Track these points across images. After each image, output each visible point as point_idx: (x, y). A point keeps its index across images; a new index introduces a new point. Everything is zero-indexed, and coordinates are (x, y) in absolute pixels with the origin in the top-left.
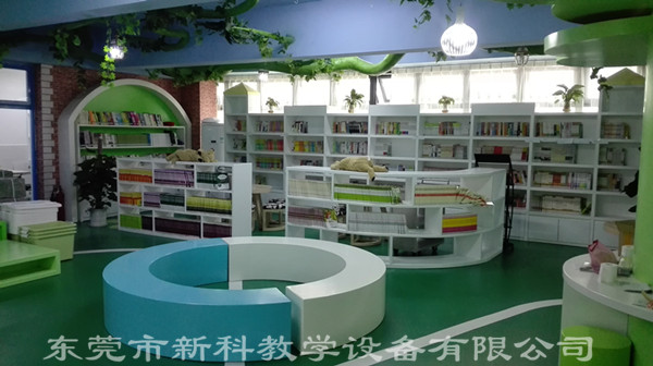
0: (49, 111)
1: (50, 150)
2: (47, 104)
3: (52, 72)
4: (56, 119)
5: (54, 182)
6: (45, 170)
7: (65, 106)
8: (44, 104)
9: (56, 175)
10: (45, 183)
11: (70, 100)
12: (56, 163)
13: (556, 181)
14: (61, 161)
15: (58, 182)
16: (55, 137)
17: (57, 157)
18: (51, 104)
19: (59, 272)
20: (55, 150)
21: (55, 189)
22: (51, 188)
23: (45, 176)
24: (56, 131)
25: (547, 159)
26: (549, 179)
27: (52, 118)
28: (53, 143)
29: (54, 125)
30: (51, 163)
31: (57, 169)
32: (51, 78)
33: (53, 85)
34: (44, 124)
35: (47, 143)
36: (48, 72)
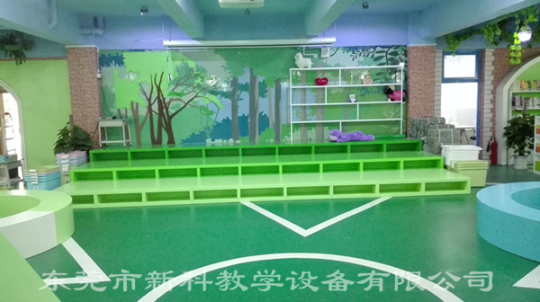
0: (490, 82)
1: (489, 111)
2: (489, 78)
3: (494, 54)
4: (495, 88)
5: (491, 134)
6: (485, 125)
7: (503, 78)
8: (486, 78)
9: (493, 129)
10: (484, 134)
11: (507, 73)
12: (493, 120)
14: (497, 118)
15: (494, 134)
16: (493, 101)
17: (494, 116)
18: (492, 78)
19: (469, 192)
20: (493, 110)
21: (491, 139)
22: (489, 139)
23: (484, 130)
24: (494, 97)
27: (492, 87)
28: (491, 106)
29: (494, 92)
30: (489, 120)
31: (494, 124)
32: (493, 58)
33: (494, 63)
34: (486, 92)
35: (487, 106)
36: (491, 54)
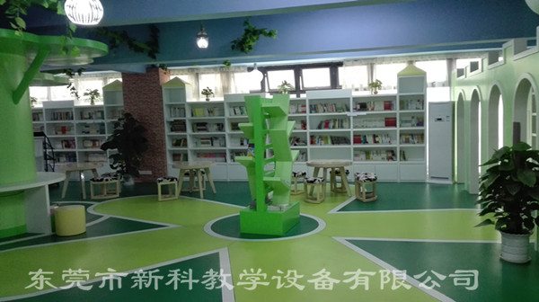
13: (94, 145)
25: (88, 133)
26: (90, 144)
